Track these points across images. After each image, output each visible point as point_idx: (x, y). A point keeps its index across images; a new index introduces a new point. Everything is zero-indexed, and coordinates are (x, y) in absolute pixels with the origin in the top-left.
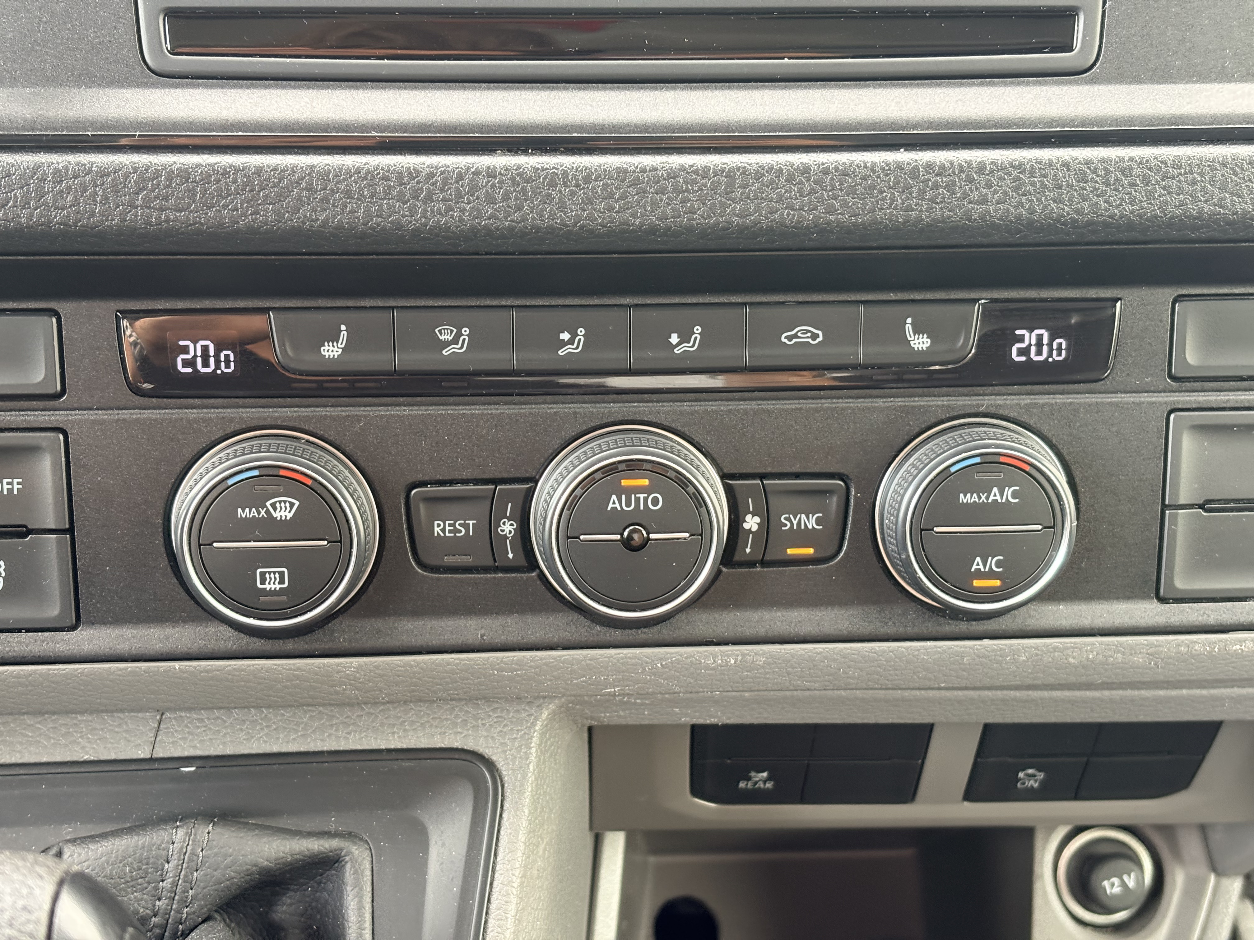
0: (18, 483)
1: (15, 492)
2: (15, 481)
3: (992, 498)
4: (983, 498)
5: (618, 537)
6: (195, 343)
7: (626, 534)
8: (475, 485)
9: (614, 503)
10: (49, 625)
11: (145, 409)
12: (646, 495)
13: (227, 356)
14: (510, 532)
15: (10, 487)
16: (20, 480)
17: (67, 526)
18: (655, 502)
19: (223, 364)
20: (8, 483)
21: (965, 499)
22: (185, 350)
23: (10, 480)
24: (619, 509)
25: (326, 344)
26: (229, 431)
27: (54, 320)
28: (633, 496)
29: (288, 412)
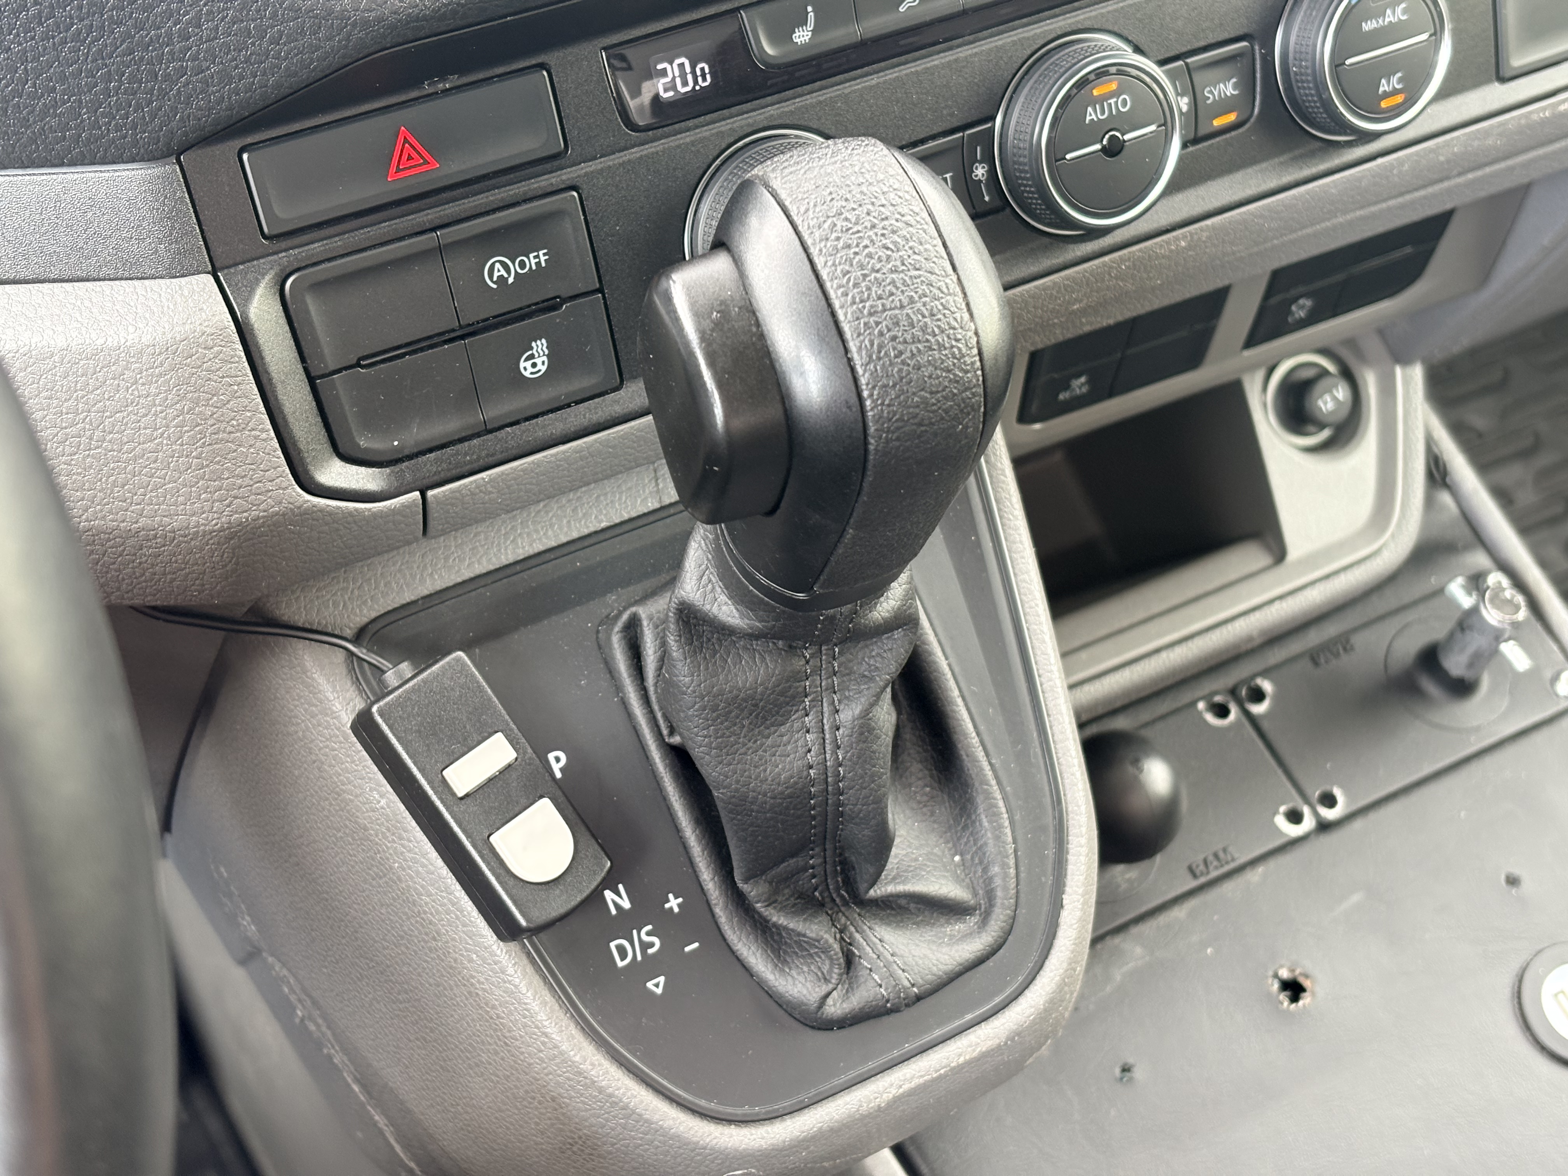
0: (544, 254)
1: (543, 264)
2: (541, 253)
3: (1387, 20)
4: (1380, 21)
5: (1098, 147)
6: (671, 63)
7: (1105, 142)
8: (944, 137)
9: (1091, 115)
10: (597, 391)
11: (643, 145)
12: (1115, 100)
13: (702, 69)
14: (983, 175)
15: (537, 260)
16: (545, 251)
17: (598, 285)
18: (1124, 103)
19: (700, 79)
20: (535, 257)
21: (1368, 26)
22: (664, 73)
23: (536, 254)
24: (1096, 119)
25: (797, 30)
26: (724, 146)
27: (545, 73)
28: (1105, 104)
29: (772, 111)
